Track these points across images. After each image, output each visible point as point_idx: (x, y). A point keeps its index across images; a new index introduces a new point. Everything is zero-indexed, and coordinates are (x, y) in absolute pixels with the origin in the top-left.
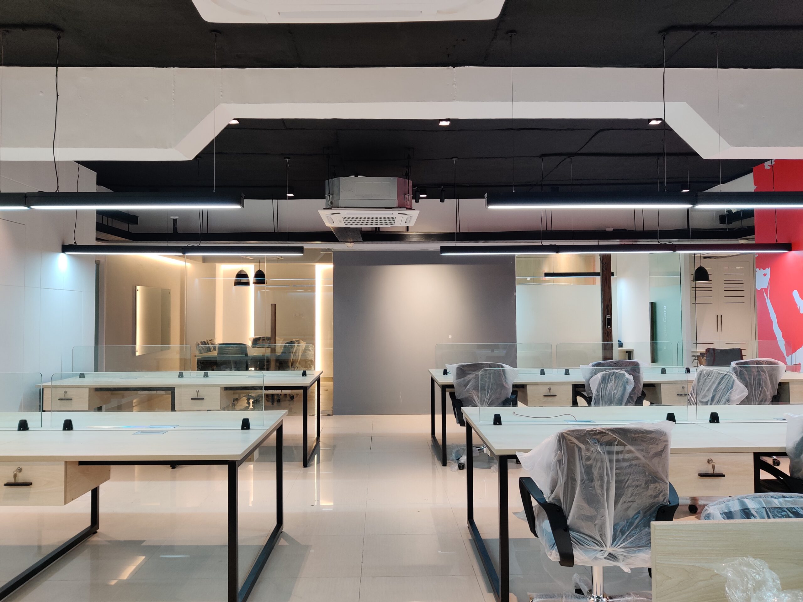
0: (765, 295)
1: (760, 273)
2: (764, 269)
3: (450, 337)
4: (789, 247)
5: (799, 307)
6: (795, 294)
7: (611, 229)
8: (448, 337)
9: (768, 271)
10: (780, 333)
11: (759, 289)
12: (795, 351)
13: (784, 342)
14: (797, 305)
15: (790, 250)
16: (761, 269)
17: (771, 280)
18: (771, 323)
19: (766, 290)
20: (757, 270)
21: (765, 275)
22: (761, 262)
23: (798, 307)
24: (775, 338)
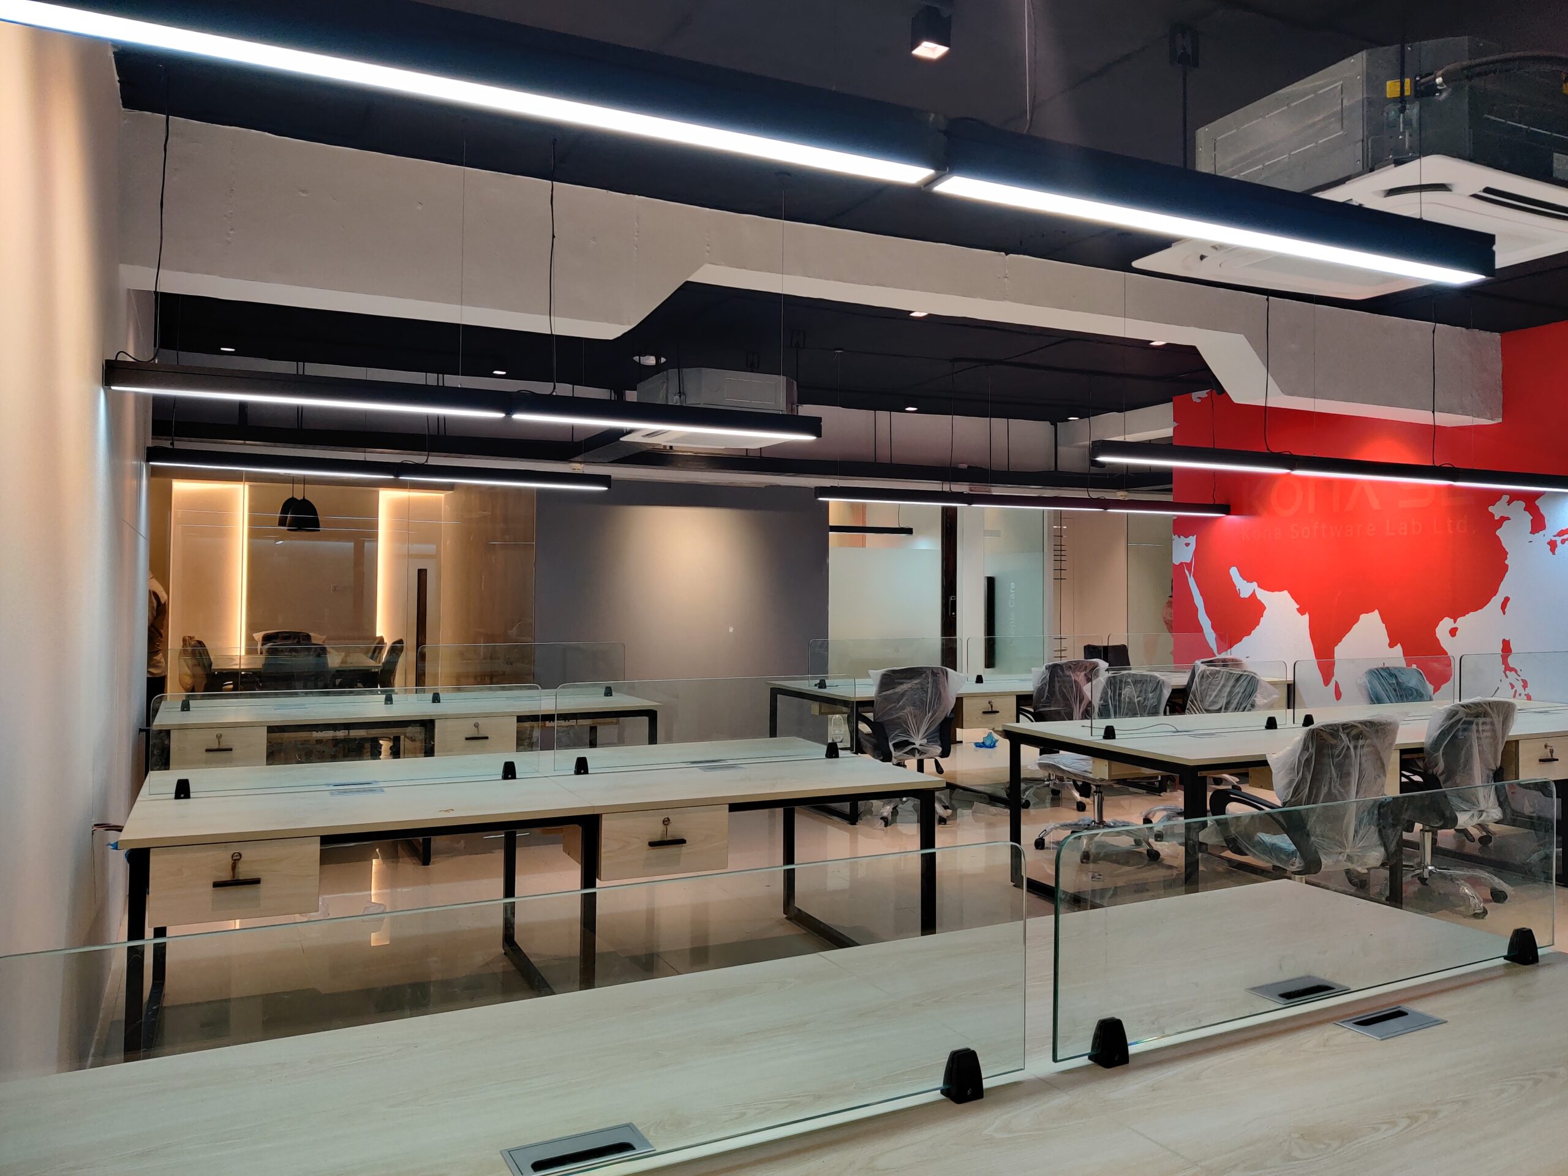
0: (1187, 572)
1: (1178, 542)
2: (1186, 537)
3: (731, 630)
4: (1227, 510)
5: (1239, 589)
6: (1234, 572)
7: (965, 466)
8: (728, 630)
9: (1192, 540)
10: (1209, 623)
11: (1177, 564)
12: (1231, 648)
13: (1214, 635)
14: (1235, 586)
15: (1228, 513)
16: (1181, 537)
17: (1196, 552)
18: (1196, 609)
19: (1189, 565)
20: (1175, 537)
21: (1187, 545)
22: (1182, 528)
23: (1237, 589)
24: (1199, 629)
